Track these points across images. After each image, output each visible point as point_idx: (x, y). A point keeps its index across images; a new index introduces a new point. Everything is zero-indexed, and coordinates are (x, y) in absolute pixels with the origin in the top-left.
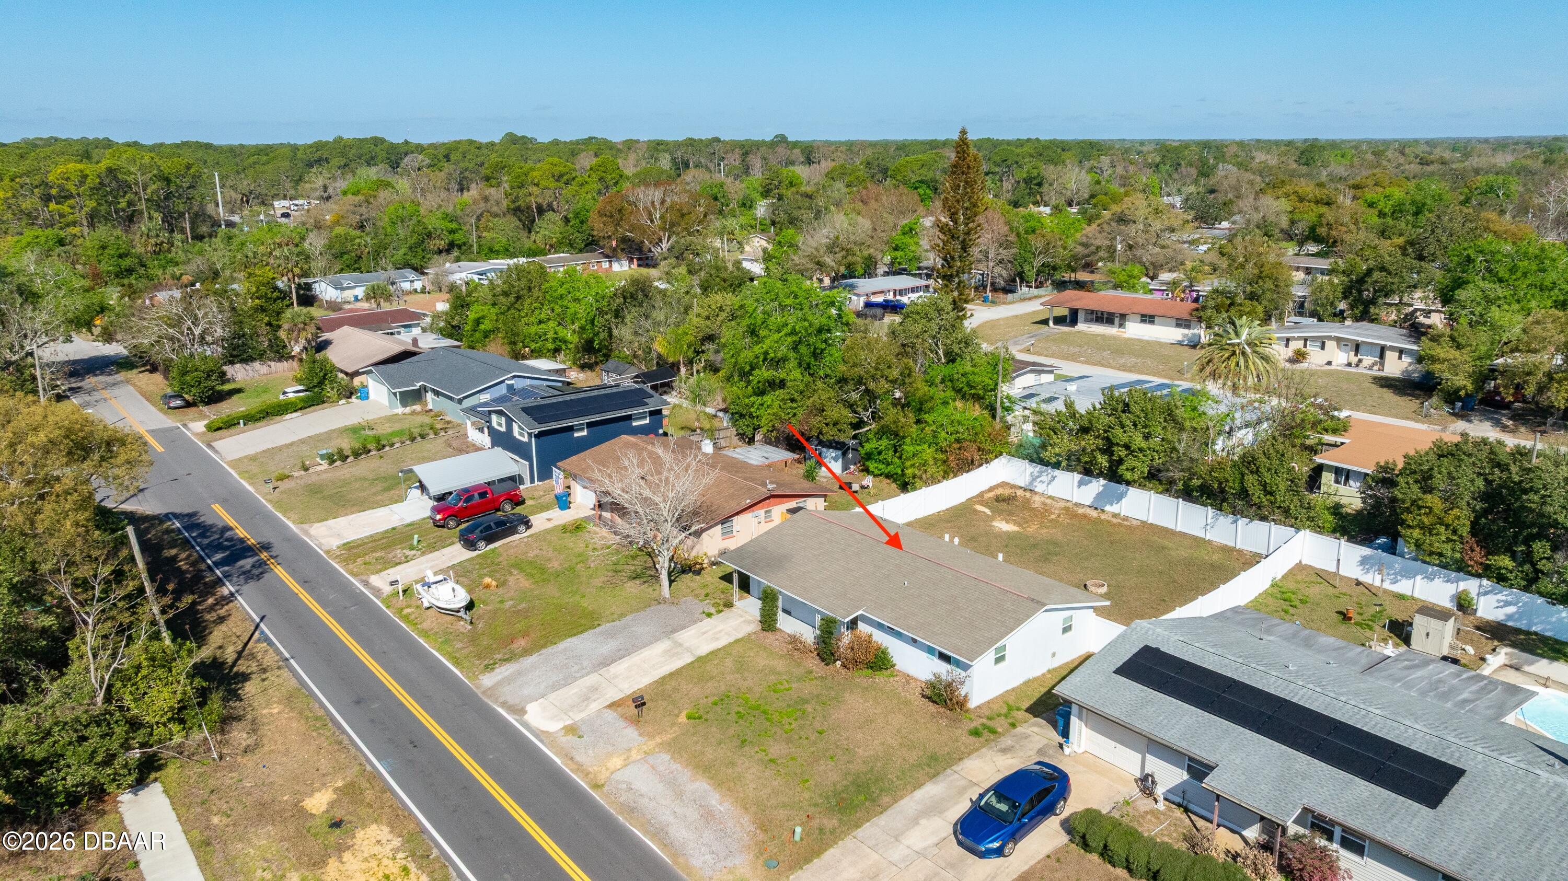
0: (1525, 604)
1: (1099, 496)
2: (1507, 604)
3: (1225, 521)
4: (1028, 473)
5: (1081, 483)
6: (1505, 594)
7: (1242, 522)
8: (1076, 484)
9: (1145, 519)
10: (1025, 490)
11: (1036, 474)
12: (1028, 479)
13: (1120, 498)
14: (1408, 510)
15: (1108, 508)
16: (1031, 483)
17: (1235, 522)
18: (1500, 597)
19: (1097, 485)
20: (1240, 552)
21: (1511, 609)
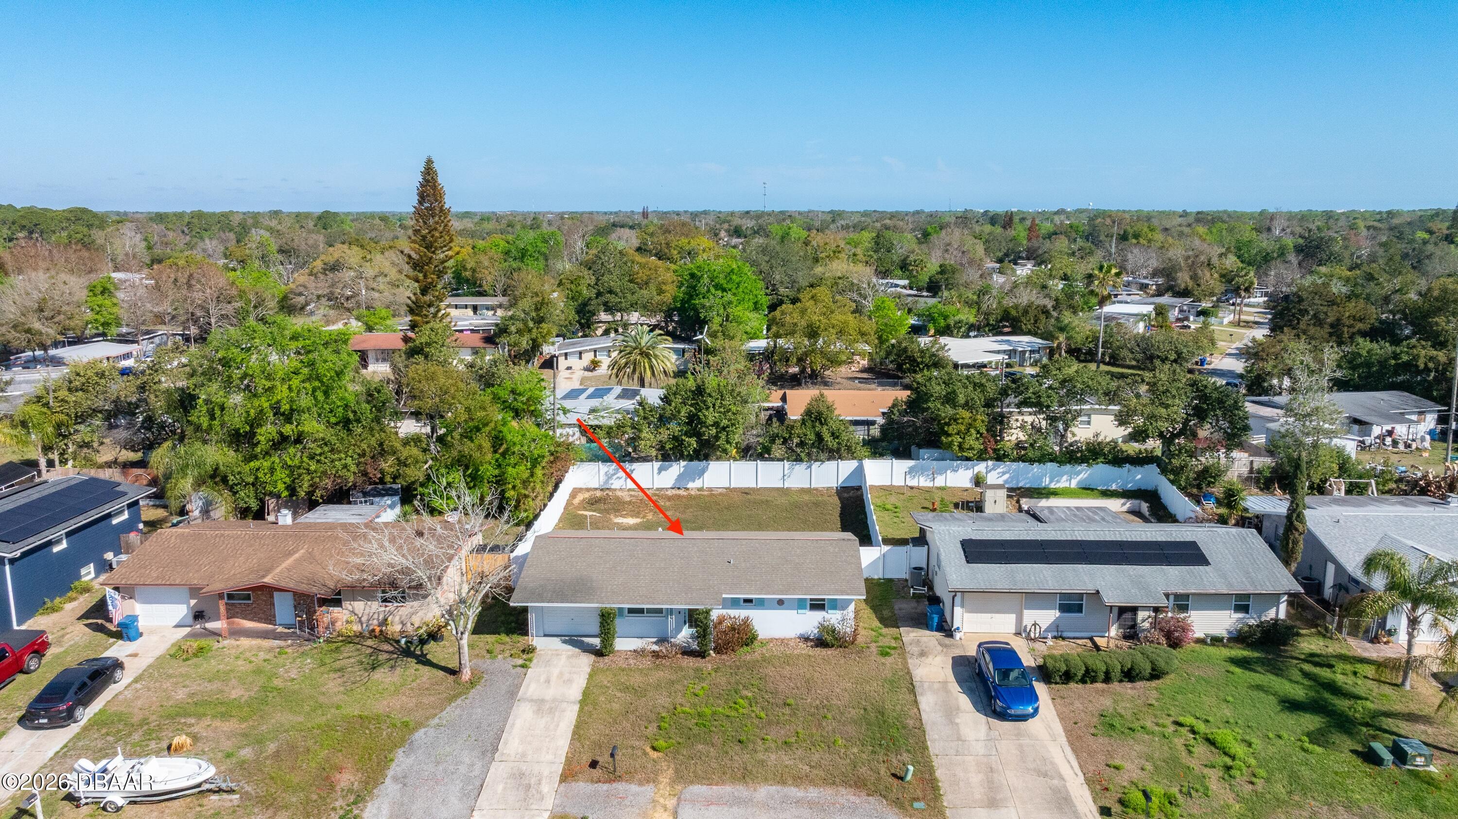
0: (1014, 470)
1: (680, 477)
2: (1004, 473)
3: (800, 469)
4: (602, 473)
5: (660, 470)
6: (1002, 467)
7: (815, 465)
8: (656, 471)
9: (727, 485)
10: (602, 490)
11: (611, 472)
12: (603, 478)
13: (701, 473)
14: (948, 424)
15: (691, 485)
16: (606, 482)
17: (810, 467)
18: (999, 470)
19: (677, 468)
20: (816, 489)
21: (1007, 476)
